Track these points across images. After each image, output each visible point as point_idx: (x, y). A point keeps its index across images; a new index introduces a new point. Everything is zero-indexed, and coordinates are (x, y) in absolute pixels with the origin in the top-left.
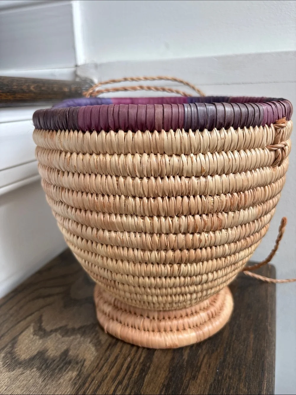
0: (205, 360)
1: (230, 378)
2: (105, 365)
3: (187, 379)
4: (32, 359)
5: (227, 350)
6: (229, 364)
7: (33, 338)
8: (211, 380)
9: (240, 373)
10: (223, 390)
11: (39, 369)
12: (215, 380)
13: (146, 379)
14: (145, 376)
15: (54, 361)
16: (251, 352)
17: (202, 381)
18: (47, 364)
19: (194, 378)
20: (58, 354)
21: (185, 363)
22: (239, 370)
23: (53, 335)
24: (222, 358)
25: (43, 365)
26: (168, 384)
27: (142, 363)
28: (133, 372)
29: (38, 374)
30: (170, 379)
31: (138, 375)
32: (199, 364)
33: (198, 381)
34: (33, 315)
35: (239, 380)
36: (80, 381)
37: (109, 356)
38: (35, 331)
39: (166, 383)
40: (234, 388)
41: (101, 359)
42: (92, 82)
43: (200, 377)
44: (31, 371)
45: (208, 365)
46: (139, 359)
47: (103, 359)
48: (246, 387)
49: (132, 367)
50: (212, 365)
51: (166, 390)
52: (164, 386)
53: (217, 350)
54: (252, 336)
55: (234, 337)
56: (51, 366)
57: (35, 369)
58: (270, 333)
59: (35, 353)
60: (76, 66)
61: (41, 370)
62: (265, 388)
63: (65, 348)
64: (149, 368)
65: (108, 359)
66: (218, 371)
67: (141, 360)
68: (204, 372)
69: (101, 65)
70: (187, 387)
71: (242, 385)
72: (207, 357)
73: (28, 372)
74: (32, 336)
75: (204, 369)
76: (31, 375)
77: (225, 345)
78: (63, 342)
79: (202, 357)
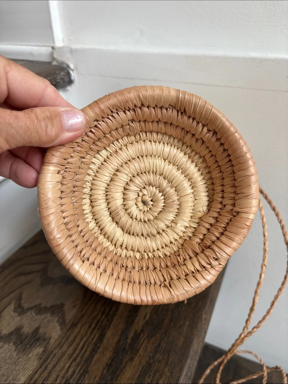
0: (144, 345)
1: (159, 362)
2: (65, 344)
3: (126, 360)
4: (11, 334)
5: (164, 336)
6: (162, 349)
7: (13, 314)
8: (144, 363)
9: (168, 358)
10: (151, 372)
11: (15, 343)
12: (147, 363)
13: (95, 359)
14: (95, 355)
15: (27, 337)
16: (182, 339)
17: (137, 363)
18: (21, 340)
19: (132, 359)
20: (31, 331)
21: (127, 346)
22: (169, 355)
23: (29, 313)
24: (158, 343)
25: (18, 340)
26: (111, 364)
27: (94, 343)
28: (86, 351)
29: (14, 348)
30: (113, 360)
31: (90, 354)
32: (138, 348)
33: (134, 363)
34: (16, 292)
35: (166, 364)
36: (45, 356)
37: (70, 335)
38: (15, 308)
39: (109, 363)
40: (160, 371)
41: (63, 338)
42: (68, 66)
43: (136, 359)
44: (9, 345)
45: (145, 349)
46: (93, 339)
47: (65, 338)
48: (170, 371)
49: (86, 346)
50: (148, 349)
51: (108, 369)
52: (107, 365)
53: (156, 335)
54: (187, 323)
55: (172, 324)
56: (25, 342)
57: (12, 344)
58: (203, 322)
59: (13, 329)
61: (16, 345)
62: (184, 373)
63: (37, 325)
64: (99, 348)
65: (69, 338)
66: (151, 354)
67: (94, 341)
68: (140, 355)
69: (76, 50)
70: (124, 367)
71: (167, 369)
72: (146, 341)
73: (7, 346)
74: (12, 313)
75: (141, 352)
76: (8, 349)
77: (163, 331)
78: (36, 320)
79: (142, 341)
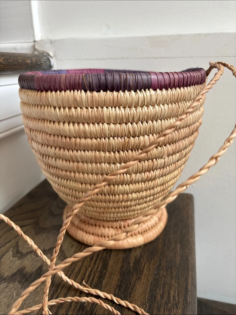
0: (146, 266)
1: (165, 277)
2: (72, 275)
3: (134, 280)
4: (14, 275)
5: (162, 257)
6: (163, 267)
7: (13, 260)
8: (151, 279)
9: (171, 273)
10: (160, 286)
11: (20, 282)
12: (154, 279)
13: (104, 283)
14: (102, 280)
15: (32, 275)
16: (179, 257)
17: (145, 281)
18: (26, 278)
19: (139, 278)
20: (34, 270)
21: (131, 269)
22: (171, 270)
23: (29, 256)
24: (158, 263)
25: (23, 279)
26: (120, 284)
27: (100, 271)
28: (93, 279)
29: (20, 286)
30: (122, 281)
31: (98, 280)
32: (142, 269)
33: (142, 281)
34: (11, 242)
35: (172, 278)
36: (53, 288)
37: (74, 268)
38: (13, 254)
39: (119, 284)
40: (168, 284)
41: (68, 271)
42: (49, 55)
43: (143, 278)
44: (13, 284)
45: (148, 269)
46: (97, 269)
47: (70, 271)
48: (177, 282)
49: (92, 275)
50: (151, 269)
51: (119, 289)
52: (117, 286)
53: (154, 258)
54: (179, 246)
55: (166, 248)
56: (30, 279)
57: (17, 283)
58: (191, 243)
59: (16, 271)
60: (35, 41)
61: (22, 283)
62: (190, 282)
63: (39, 265)
64: (105, 274)
65: (74, 271)
66: (155, 272)
67: (99, 270)
68: (146, 274)
69: (55, 41)
70: (134, 286)
71: (173, 282)
72: (147, 263)
73: (12, 285)
74: (12, 258)
75: (145, 272)
76: (14, 287)
77: (160, 254)
78: (37, 261)
79: (144, 263)
